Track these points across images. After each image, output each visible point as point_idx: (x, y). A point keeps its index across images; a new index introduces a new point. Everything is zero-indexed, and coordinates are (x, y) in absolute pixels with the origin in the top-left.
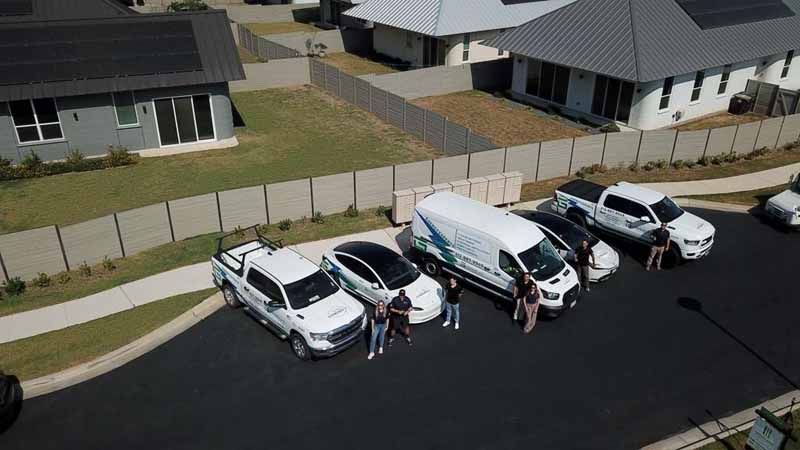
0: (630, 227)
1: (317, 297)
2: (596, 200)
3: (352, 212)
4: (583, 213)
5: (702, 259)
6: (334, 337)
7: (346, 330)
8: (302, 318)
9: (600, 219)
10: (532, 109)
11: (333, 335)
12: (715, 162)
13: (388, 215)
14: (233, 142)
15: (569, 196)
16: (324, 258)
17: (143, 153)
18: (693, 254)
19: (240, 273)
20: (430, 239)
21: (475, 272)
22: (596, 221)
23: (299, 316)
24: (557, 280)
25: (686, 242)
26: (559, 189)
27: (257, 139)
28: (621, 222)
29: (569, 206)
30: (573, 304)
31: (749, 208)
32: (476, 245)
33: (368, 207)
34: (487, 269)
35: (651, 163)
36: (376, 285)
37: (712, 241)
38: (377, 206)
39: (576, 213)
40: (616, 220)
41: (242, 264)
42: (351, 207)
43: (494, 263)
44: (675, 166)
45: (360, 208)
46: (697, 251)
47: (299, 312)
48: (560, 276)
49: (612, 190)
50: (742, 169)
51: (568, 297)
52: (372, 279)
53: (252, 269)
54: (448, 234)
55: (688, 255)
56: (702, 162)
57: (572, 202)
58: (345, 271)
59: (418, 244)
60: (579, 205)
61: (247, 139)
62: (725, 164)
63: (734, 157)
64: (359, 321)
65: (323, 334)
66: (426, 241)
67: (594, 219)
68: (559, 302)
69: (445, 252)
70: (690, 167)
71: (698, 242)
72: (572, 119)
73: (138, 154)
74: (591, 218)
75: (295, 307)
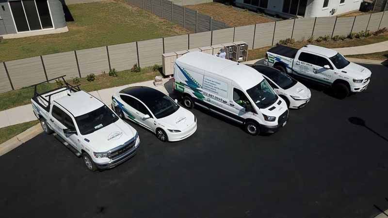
0: (316, 73)
1: (101, 125)
2: (293, 57)
3: (136, 69)
4: (284, 65)
5: (363, 92)
6: (112, 155)
7: (122, 149)
8: (88, 141)
9: (296, 68)
10: (248, 11)
11: (112, 153)
12: (357, 37)
13: (161, 70)
14: (65, 29)
15: (276, 55)
16: (113, 98)
17: (5, 37)
18: (359, 89)
19: (47, 109)
20: (186, 83)
21: (217, 104)
22: (293, 70)
23: (86, 140)
24: (274, 108)
25: (354, 81)
26: (268, 51)
27: (81, 28)
28: (310, 69)
29: (276, 61)
30: (284, 124)
31: (382, 61)
32: (218, 86)
33: (148, 66)
34: (225, 102)
35: (321, 38)
36: (147, 116)
37: (369, 80)
38: (153, 65)
39: (280, 65)
40: (307, 68)
41: (49, 102)
42: (136, 66)
43: (230, 97)
44: (334, 39)
45: (142, 67)
46: (361, 86)
47: (87, 136)
48: (275, 104)
49: (304, 50)
50: (372, 40)
51: (281, 119)
52: (145, 111)
53: (54, 106)
54: (197, 78)
55: (355, 89)
56: (350, 37)
57: (277, 59)
58: (127, 106)
59: (178, 87)
60: (282, 60)
61: (75, 28)
62: (363, 38)
63: (368, 34)
64: (132, 142)
65: (102, 153)
66: (183, 85)
67: (291, 69)
68: (276, 123)
69: (196, 91)
70: (343, 40)
71: (362, 80)
72: (272, 16)
73: (2, 37)
74: (289, 68)
75: (83, 133)
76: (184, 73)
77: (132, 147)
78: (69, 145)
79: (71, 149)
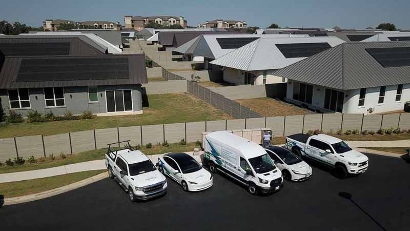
0: (322, 156)
1: (144, 171)
2: (305, 143)
3: (183, 143)
4: (299, 149)
5: (358, 175)
6: (148, 189)
7: (153, 187)
8: (133, 179)
9: (307, 152)
10: (294, 106)
11: (146, 189)
12: (388, 133)
13: (200, 144)
14: (141, 112)
15: (293, 140)
16: (159, 159)
17: (98, 115)
18: (354, 171)
19: (114, 160)
20: (211, 152)
21: (230, 169)
22: (305, 153)
23: (132, 179)
24: (269, 174)
25: (350, 164)
26: (288, 137)
27: (152, 112)
28: (317, 153)
29: (293, 145)
30: (277, 188)
31: (402, 155)
32: (230, 155)
33: (193, 141)
34: (235, 168)
35: (349, 131)
36: (177, 171)
37: (367, 165)
38: (196, 141)
39: (296, 149)
40: (314, 152)
41: (116, 155)
42: (183, 140)
43: (238, 164)
44: (364, 133)
45: (188, 141)
46: (356, 169)
47: (133, 177)
48: (271, 172)
49: (315, 137)
50: (403, 137)
51: (273, 183)
52: (176, 168)
53: (118, 157)
54: (218, 149)
55: (351, 171)
56: (380, 132)
57: (294, 143)
58: (166, 165)
59: (206, 156)
60: (297, 144)
61: (148, 112)
62: (394, 134)
63: (399, 131)
64: (161, 185)
65: (140, 188)
66: (210, 153)
67: (304, 152)
68: (268, 186)
69: (218, 158)
70: (372, 135)
71: (357, 164)
72: (313, 110)
73: (96, 115)
74: (303, 151)
75: (131, 175)
76: (210, 145)
77: (160, 188)
78: (123, 184)
79: (123, 187)
